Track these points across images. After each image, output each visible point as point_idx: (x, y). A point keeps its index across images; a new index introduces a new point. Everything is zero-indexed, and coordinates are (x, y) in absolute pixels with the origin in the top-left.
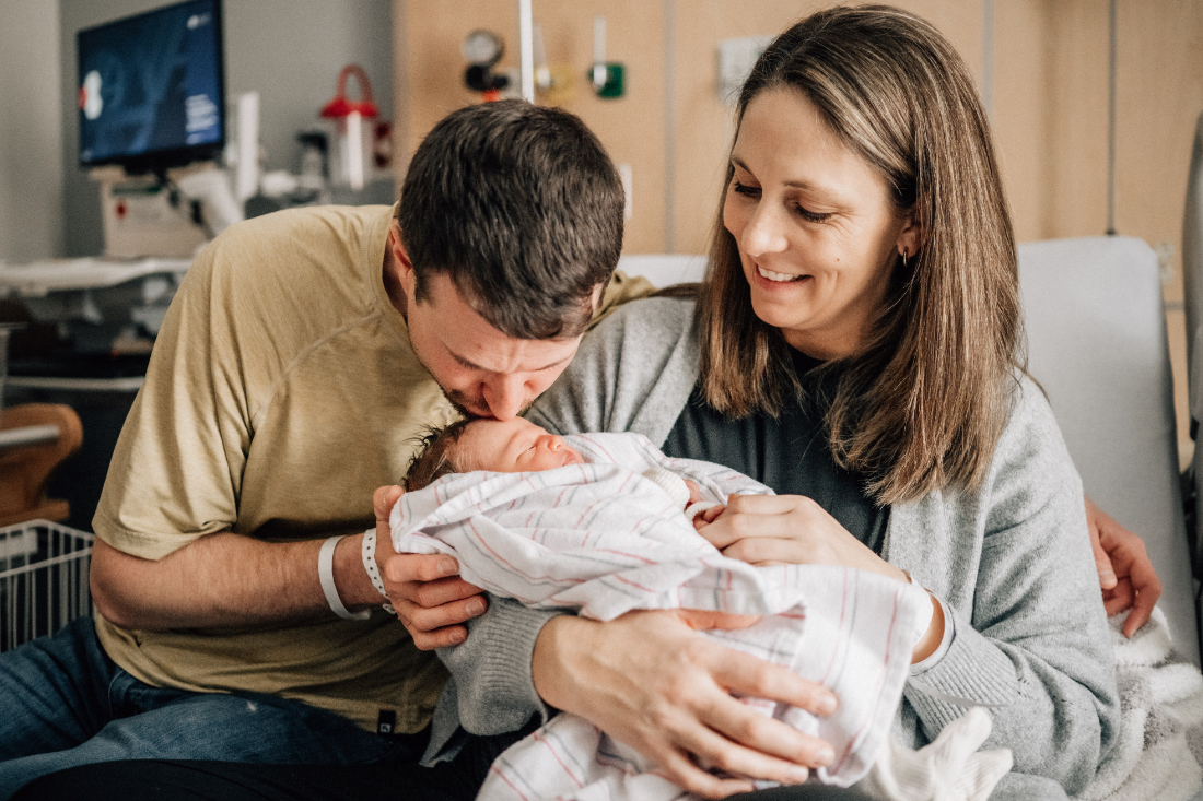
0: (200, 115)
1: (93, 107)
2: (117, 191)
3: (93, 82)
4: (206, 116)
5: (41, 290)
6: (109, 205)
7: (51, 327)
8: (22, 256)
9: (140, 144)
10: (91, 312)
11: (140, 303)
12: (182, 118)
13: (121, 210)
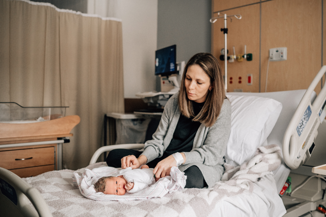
0: (172, 66)
1: (157, 64)
2: (163, 79)
3: (157, 60)
4: (173, 66)
5: (144, 97)
6: (162, 81)
7: (147, 104)
8: (148, 91)
9: (163, 71)
10: (152, 101)
11: (158, 99)
12: (170, 67)
13: (164, 83)
